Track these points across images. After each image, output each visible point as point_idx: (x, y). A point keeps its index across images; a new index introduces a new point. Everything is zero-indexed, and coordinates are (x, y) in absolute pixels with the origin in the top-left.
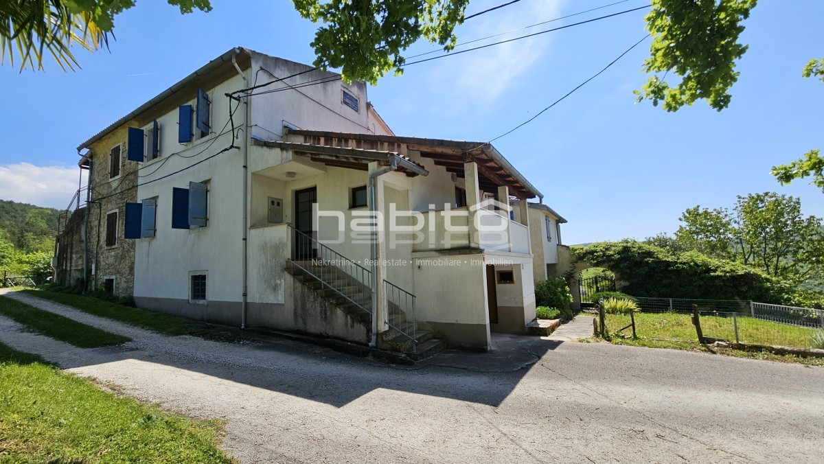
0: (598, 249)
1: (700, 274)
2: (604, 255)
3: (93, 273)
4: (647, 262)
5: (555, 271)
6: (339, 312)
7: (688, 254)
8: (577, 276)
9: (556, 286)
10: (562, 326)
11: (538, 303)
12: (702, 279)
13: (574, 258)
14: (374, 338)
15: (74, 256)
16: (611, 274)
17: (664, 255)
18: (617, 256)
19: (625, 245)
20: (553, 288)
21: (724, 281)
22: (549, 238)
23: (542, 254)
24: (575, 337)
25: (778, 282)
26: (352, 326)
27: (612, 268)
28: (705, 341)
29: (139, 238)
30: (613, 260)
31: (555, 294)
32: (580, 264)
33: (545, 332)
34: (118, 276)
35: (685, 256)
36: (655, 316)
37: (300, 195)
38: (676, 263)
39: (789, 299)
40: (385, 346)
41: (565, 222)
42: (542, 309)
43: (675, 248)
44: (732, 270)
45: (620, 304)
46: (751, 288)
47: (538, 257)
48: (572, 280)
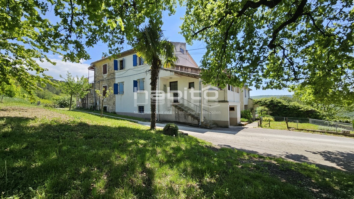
0: (263, 100)
1: (296, 109)
2: (264, 102)
3: (98, 104)
4: (279, 105)
5: (247, 108)
6: (190, 117)
7: (293, 103)
8: (255, 109)
9: (247, 112)
10: (249, 124)
11: (241, 117)
12: (297, 111)
13: (254, 103)
14: (200, 123)
15: (89, 99)
16: (266, 109)
17: (285, 103)
18: (269, 103)
19: (272, 99)
20: (246, 113)
21: (304, 112)
22: (246, 96)
23: (243, 102)
24: (252, 127)
25: (323, 113)
26: (194, 120)
27: (267, 107)
28: (289, 128)
29: (118, 94)
30: (267, 104)
31: (247, 115)
32: (256, 105)
33: (243, 125)
34: (109, 106)
35: (292, 104)
36: (279, 122)
37: (171, 83)
38: (289, 106)
39: (325, 119)
40: (203, 125)
41: (252, 90)
42: (242, 119)
43: (289, 101)
44: (307, 109)
45: (268, 118)
46: (313, 115)
47: (242, 103)
48: (253, 111)
